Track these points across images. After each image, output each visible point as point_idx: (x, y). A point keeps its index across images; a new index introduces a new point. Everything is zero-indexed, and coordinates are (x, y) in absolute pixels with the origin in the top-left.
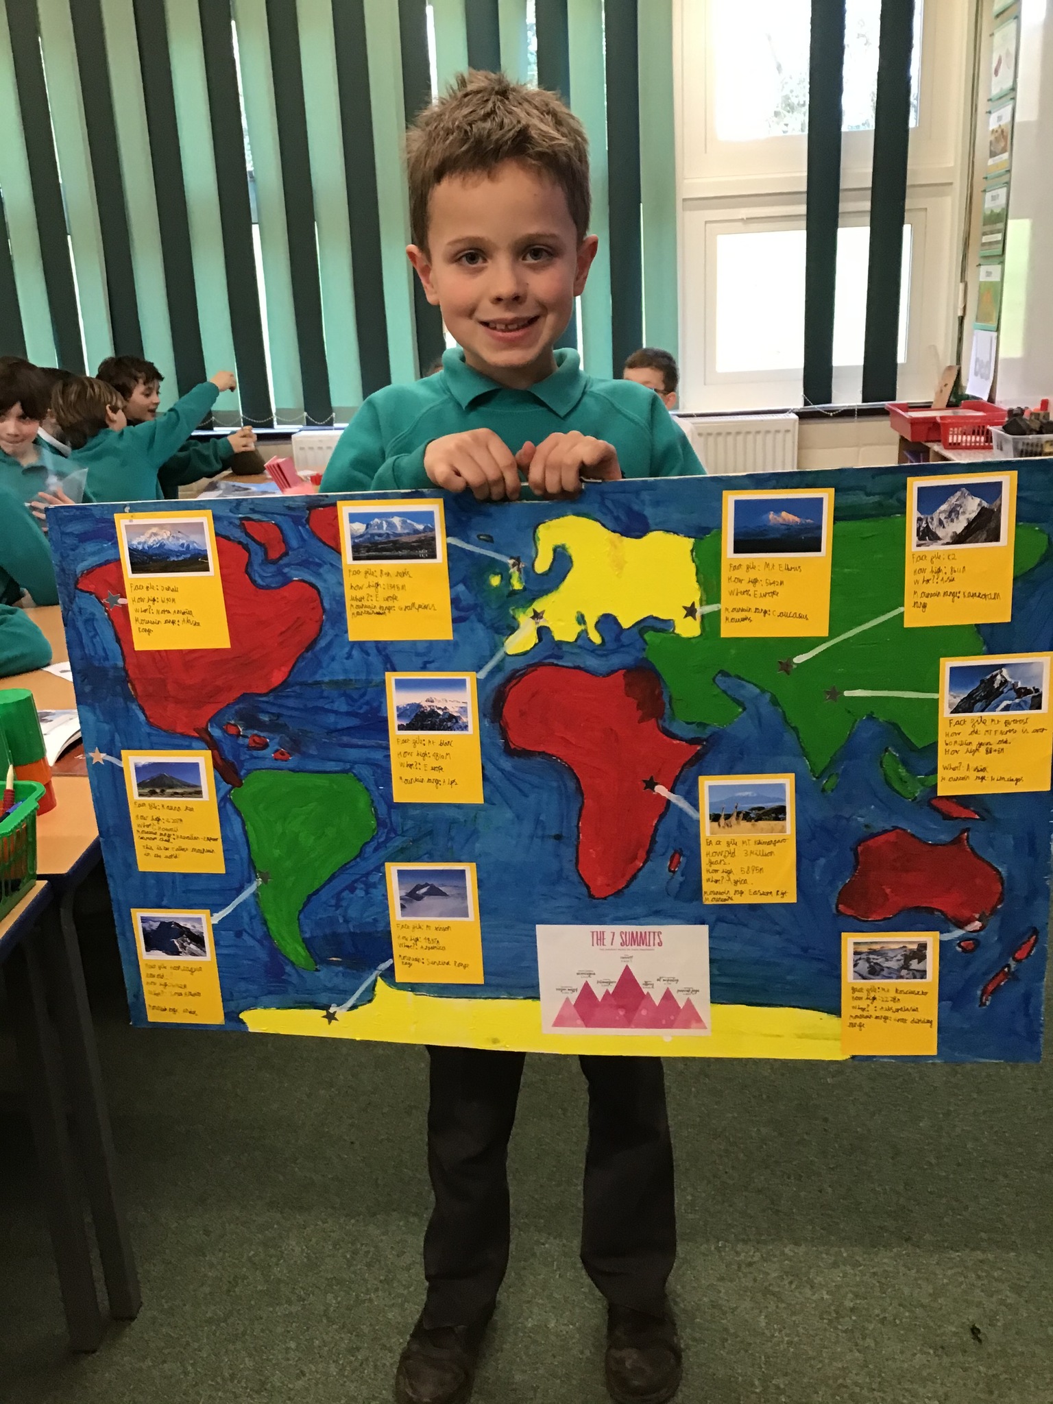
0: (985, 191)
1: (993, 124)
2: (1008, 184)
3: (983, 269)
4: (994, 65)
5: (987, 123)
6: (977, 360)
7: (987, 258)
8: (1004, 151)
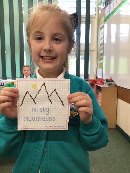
0: (100, 51)
1: (101, 42)
2: (103, 49)
3: (100, 61)
4: (101, 34)
5: (100, 42)
6: (100, 73)
7: (100, 60)
8: (102, 45)
